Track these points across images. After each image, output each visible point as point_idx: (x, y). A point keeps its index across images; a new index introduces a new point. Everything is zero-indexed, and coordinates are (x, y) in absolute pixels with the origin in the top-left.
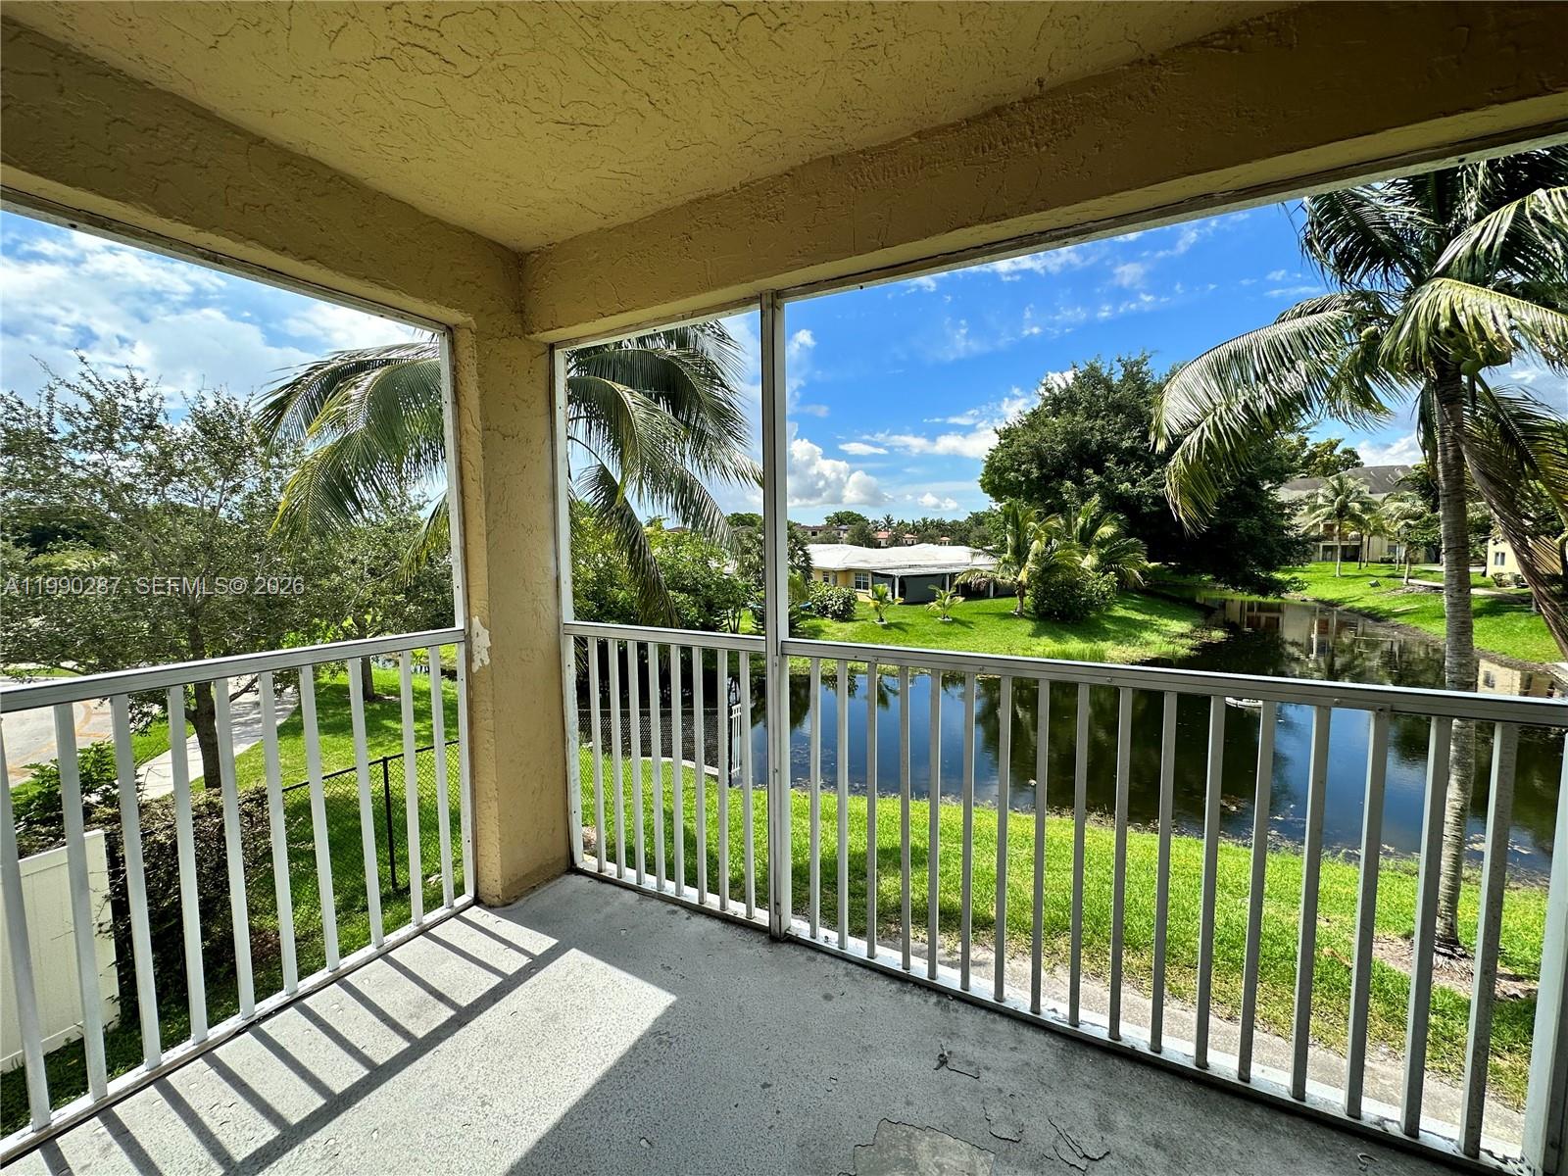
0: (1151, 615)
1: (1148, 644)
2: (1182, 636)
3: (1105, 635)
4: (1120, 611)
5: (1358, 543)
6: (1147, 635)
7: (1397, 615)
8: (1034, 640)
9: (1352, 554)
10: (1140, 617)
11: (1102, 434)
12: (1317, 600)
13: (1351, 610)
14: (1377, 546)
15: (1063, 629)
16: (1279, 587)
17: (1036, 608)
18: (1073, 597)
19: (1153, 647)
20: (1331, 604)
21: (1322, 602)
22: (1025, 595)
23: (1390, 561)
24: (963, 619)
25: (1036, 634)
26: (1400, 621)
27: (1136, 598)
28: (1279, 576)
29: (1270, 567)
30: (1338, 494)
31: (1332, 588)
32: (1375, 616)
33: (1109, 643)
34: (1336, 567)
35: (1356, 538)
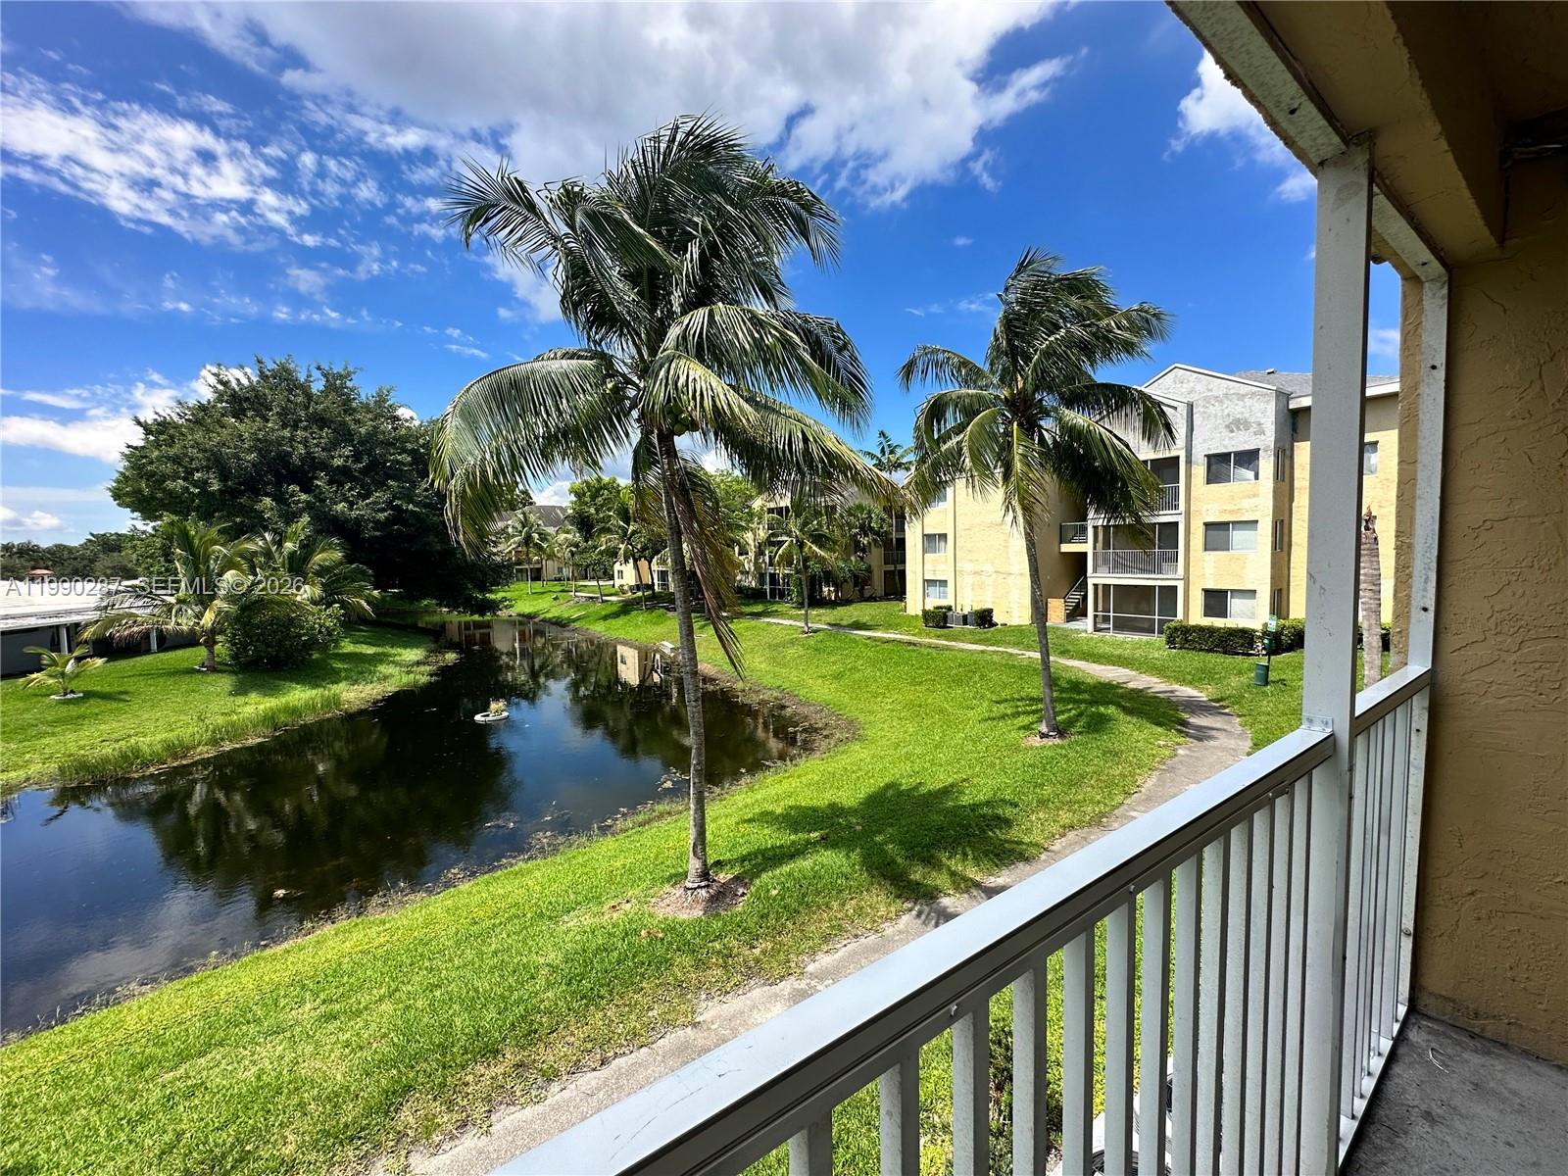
0: (383, 646)
1: (386, 678)
2: (418, 663)
3: (334, 677)
4: (348, 647)
5: (539, 566)
6: (383, 669)
7: (574, 621)
8: (240, 700)
9: (537, 576)
10: (370, 650)
11: (306, 447)
12: (519, 615)
13: (544, 620)
14: (550, 568)
15: (279, 679)
16: (493, 606)
17: (235, 657)
18: (288, 637)
19: (393, 680)
20: (530, 617)
21: (523, 615)
22: (215, 643)
23: (560, 580)
24: (107, 689)
25: (241, 690)
26: (577, 625)
27: (362, 631)
28: (492, 596)
29: (484, 589)
30: (524, 527)
31: (527, 603)
32: (560, 623)
33: (342, 685)
34: (527, 586)
35: (538, 562)
